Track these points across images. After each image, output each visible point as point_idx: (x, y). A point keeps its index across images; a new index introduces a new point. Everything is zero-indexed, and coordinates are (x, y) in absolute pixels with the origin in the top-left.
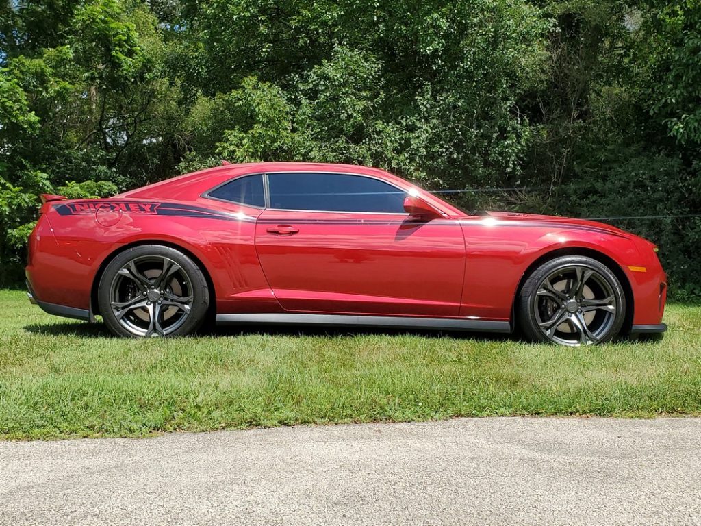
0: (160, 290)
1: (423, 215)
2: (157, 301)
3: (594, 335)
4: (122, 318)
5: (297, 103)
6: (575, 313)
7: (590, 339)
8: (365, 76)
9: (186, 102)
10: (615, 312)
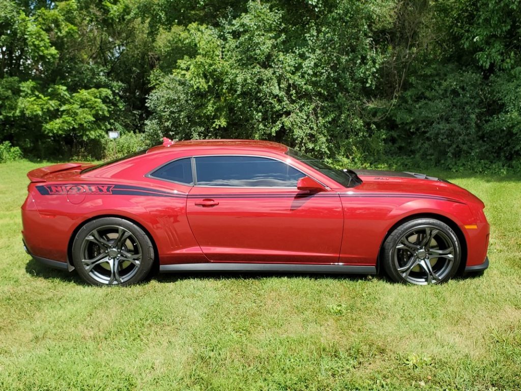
0: (118, 249)
1: (309, 190)
2: (116, 257)
3: (437, 275)
4: (91, 271)
5: (225, 39)
6: (424, 259)
7: (434, 279)
8: (271, 22)
9: (153, 33)
10: (453, 260)
